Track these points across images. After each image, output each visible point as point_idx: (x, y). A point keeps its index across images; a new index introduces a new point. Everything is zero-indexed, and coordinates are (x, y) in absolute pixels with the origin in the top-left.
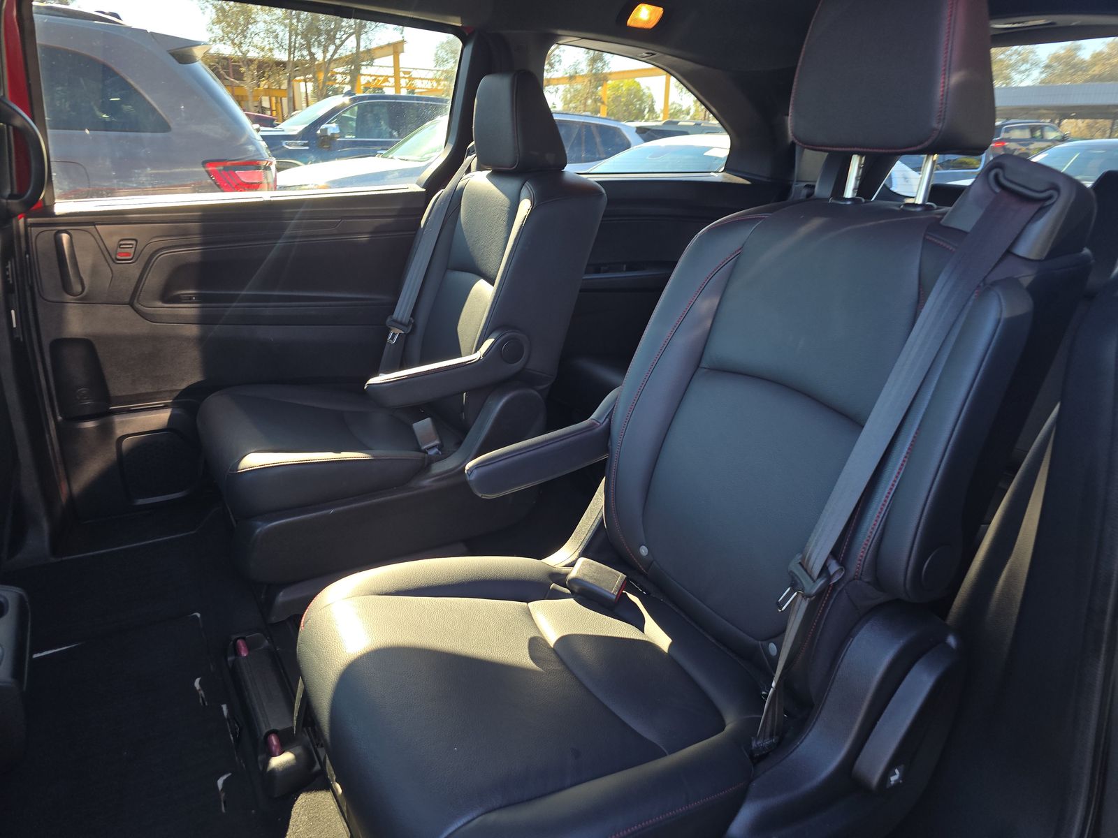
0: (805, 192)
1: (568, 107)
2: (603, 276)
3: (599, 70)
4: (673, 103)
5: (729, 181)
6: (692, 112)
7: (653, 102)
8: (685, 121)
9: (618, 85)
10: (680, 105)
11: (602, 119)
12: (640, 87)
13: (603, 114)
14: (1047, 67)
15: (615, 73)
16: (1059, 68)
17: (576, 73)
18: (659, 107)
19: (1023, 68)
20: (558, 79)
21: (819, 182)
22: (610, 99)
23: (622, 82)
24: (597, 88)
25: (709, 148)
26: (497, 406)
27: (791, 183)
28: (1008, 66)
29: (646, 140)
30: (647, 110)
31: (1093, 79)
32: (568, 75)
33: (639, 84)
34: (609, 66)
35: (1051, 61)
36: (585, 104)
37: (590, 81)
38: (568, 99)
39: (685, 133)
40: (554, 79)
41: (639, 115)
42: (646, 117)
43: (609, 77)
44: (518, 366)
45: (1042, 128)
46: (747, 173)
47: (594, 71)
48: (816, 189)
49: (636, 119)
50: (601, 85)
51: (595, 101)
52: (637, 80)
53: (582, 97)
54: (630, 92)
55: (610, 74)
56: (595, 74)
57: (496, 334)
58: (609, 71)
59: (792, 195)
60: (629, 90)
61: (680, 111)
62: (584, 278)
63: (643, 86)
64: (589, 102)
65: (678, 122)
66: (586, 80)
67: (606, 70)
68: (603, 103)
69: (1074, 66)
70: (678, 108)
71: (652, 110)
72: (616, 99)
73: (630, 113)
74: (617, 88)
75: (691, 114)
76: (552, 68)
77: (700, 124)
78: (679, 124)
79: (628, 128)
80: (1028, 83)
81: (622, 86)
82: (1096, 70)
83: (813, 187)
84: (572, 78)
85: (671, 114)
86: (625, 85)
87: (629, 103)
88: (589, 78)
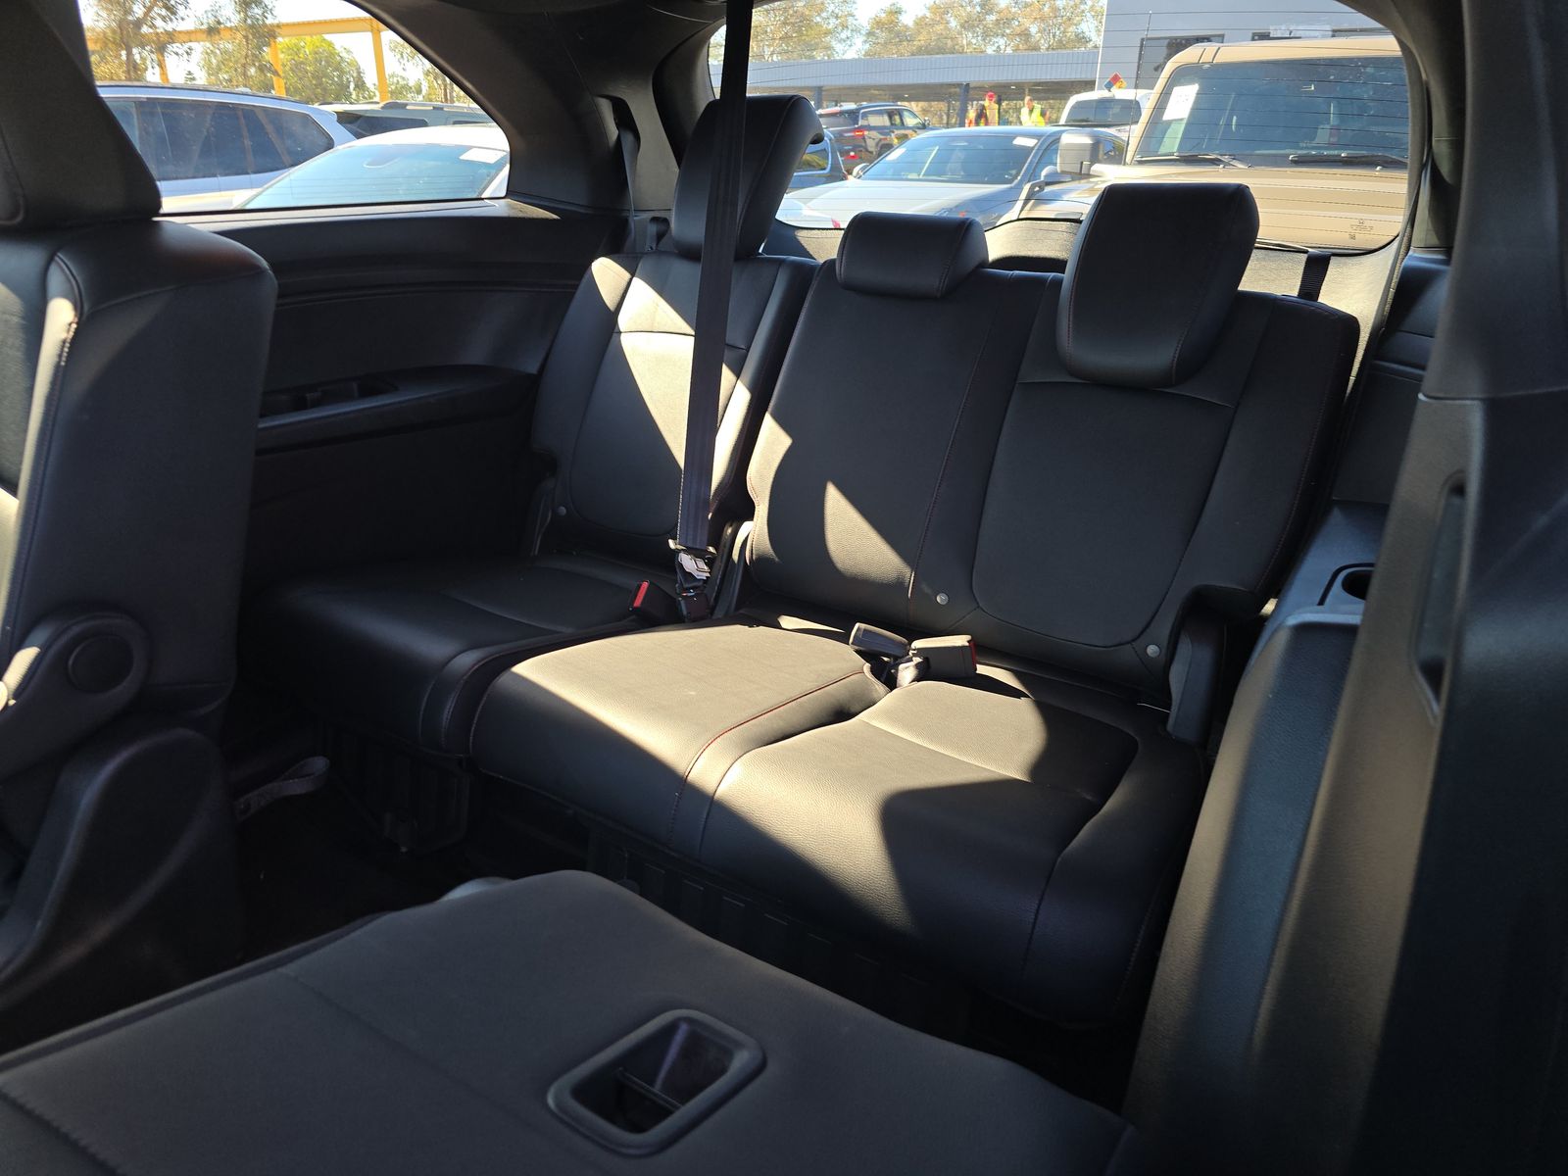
0: (653, 229)
1: (218, 78)
2: (314, 416)
3: (258, 20)
4: (392, 76)
5: (520, 215)
6: (425, 90)
7: (359, 73)
8: (415, 103)
9: (297, 45)
10: (403, 79)
11: (278, 99)
12: (335, 49)
13: (279, 90)
14: (870, 34)
15: (288, 25)
16: (883, 36)
17: (219, 23)
18: (371, 79)
19: (843, 36)
20: (188, 33)
21: (676, 213)
22: (287, 68)
23: (303, 40)
24: (260, 49)
25: (468, 148)
26: (89, 789)
27: (624, 214)
28: (828, 33)
29: (359, 136)
30: (352, 86)
31: (920, 51)
32: (205, 27)
33: (330, 44)
34: (275, 13)
35: (873, 28)
36: (245, 74)
37: (246, 37)
38: (214, 66)
39: (422, 124)
40: (180, 32)
41: (342, 94)
42: (354, 96)
43: (278, 30)
44: (123, 691)
45: (900, 113)
46: (550, 200)
47: (249, 21)
48: (673, 225)
49: (338, 99)
50: (268, 45)
51: (262, 69)
52: (328, 37)
53: (236, 62)
54: (318, 56)
55: (282, 26)
56: (252, 27)
57: (42, 634)
58: (276, 22)
59: (633, 235)
60: (316, 53)
61: (406, 88)
62: (261, 426)
63: (338, 48)
64: (252, 71)
65: (406, 105)
66: (239, 36)
67: (270, 21)
68: (276, 73)
69: (898, 34)
70: (402, 82)
71: (360, 85)
72: (298, 67)
73: (325, 89)
74: (296, 50)
75: (424, 92)
76: (174, 13)
77: (442, 109)
78: (408, 107)
79: (326, 113)
80: (851, 55)
81: (304, 47)
82: (922, 40)
83: (666, 221)
84: (212, 31)
85: (392, 93)
86: (308, 44)
87: (318, 76)
88: (244, 33)
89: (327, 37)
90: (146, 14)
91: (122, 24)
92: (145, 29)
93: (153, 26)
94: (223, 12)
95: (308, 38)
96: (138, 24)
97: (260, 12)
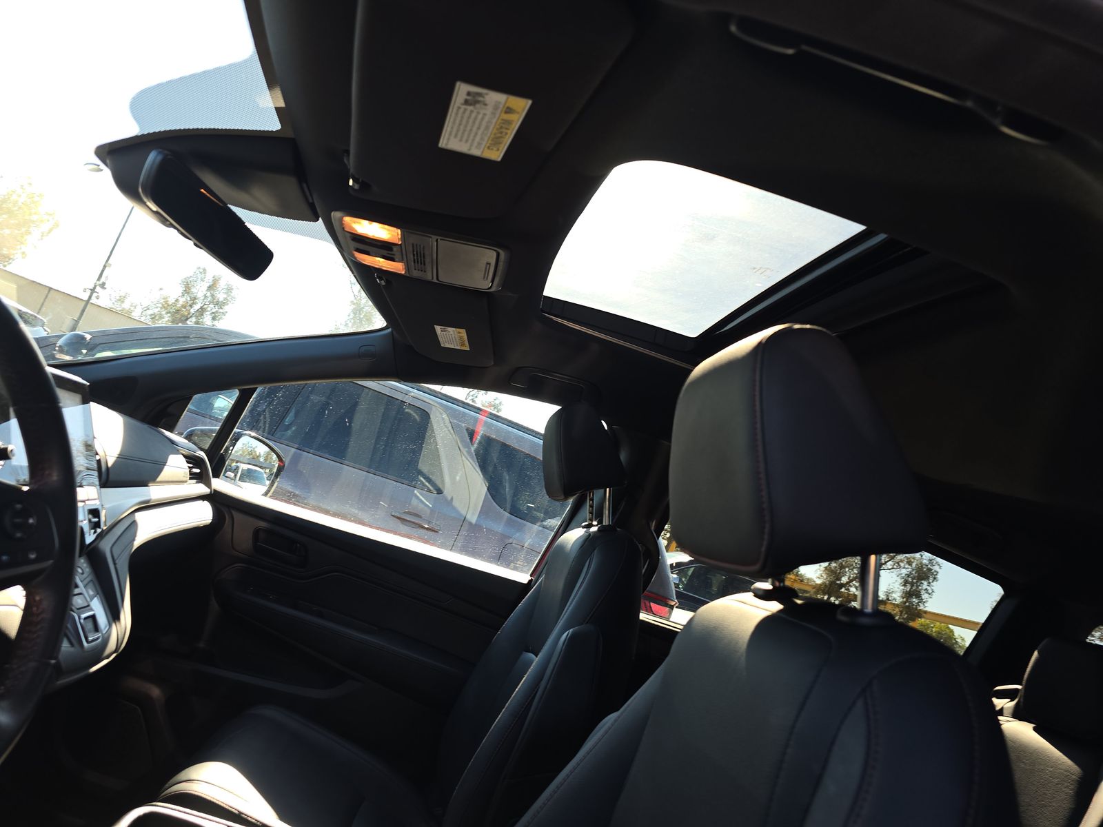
3: (913, 605)
9: (928, 624)
12: (953, 635)
15: (930, 613)
17: (888, 599)
23: (933, 623)
33: (952, 631)
34: (926, 605)
43: (922, 614)
47: (907, 604)
50: (912, 619)
52: (953, 627)
54: (940, 635)
55: (926, 612)
56: (908, 607)
58: (924, 609)
60: (939, 633)
63: (957, 635)
66: (898, 609)
67: (921, 607)
74: (926, 627)
81: (932, 627)
84: (882, 602)
86: (936, 627)
88: (901, 609)
89: (951, 626)
90: (848, 583)
91: (832, 583)
92: (843, 590)
93: (848, 590)
94: (894, 595)
95: (938, 624)
96: (842, 586)
97: (917, 601)
